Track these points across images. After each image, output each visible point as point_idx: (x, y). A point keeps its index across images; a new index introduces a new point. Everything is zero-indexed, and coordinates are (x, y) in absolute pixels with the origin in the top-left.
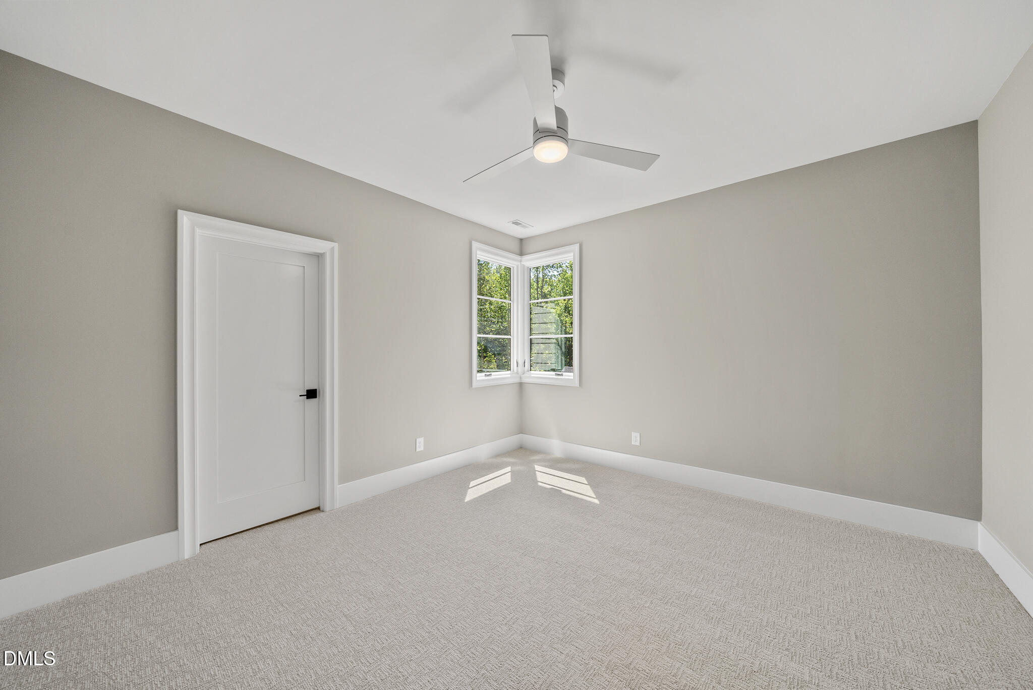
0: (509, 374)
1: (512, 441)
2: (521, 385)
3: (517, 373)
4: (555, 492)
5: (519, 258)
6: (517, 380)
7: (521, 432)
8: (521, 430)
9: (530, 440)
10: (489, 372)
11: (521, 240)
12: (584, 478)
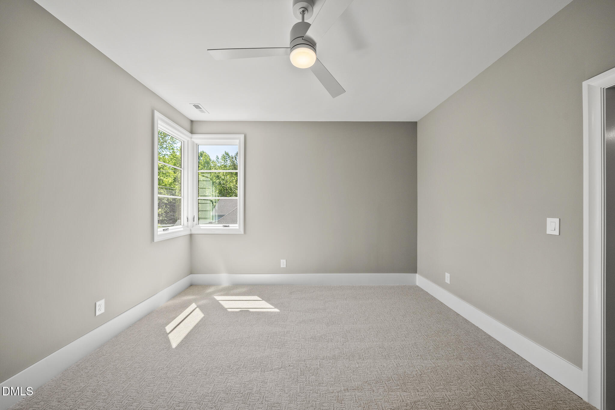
0: (182, 228)
1: (184, 282)
2: (191, 235)
3: (188, 227)
4: (245, 312)
5: (190, 134)
6: (188, 233)
7: (191, 273)
8: (192, 271)
9: (198, 278)
10: (166, 227)
11: (192, 121)
12: (256, 297)
